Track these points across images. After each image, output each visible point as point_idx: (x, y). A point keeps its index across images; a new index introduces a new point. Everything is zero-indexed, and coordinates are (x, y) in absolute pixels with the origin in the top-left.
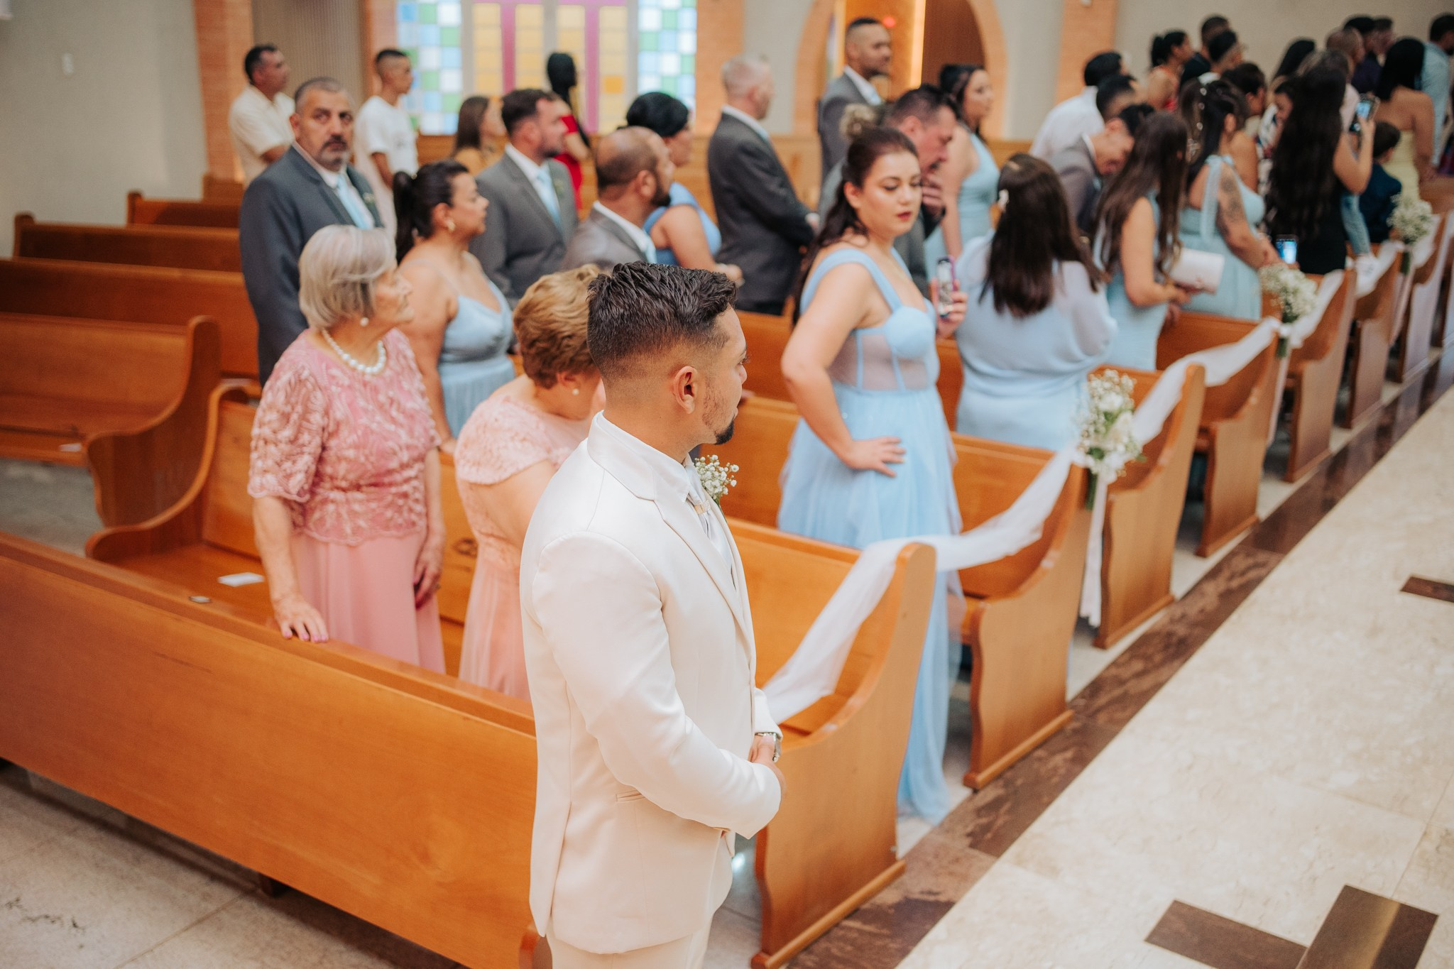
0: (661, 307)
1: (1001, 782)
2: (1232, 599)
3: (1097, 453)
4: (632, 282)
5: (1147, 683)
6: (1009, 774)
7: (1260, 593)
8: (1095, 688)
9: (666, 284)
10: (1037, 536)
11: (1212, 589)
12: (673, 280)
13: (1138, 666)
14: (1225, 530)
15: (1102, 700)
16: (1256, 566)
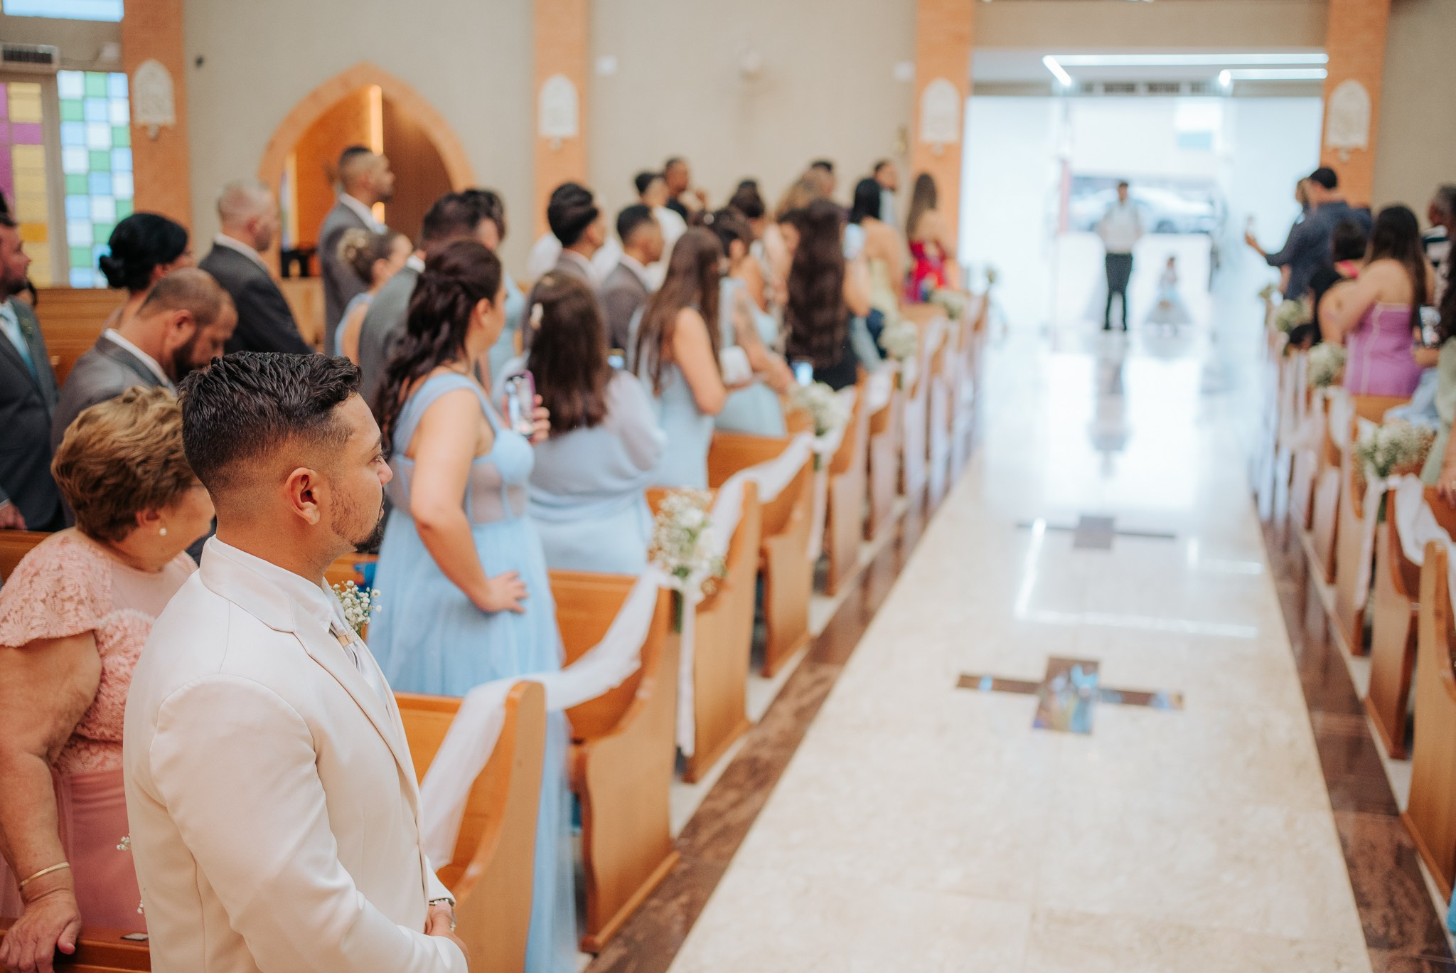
0: (261, 402)
1: (620, 941)
2: (805, 715)
3: (682, 572)
4: (224, 375)
5: (743, 812)
6: (627, 932)
7: (831, 708)
8: (694, 825)
9: (266, 374)
10: (636, 665)
11: (786, 709)
12: (276, 369)
13: (732, 796)
14: (786, 648)
15: (704, 836)
16: (821, 681)
